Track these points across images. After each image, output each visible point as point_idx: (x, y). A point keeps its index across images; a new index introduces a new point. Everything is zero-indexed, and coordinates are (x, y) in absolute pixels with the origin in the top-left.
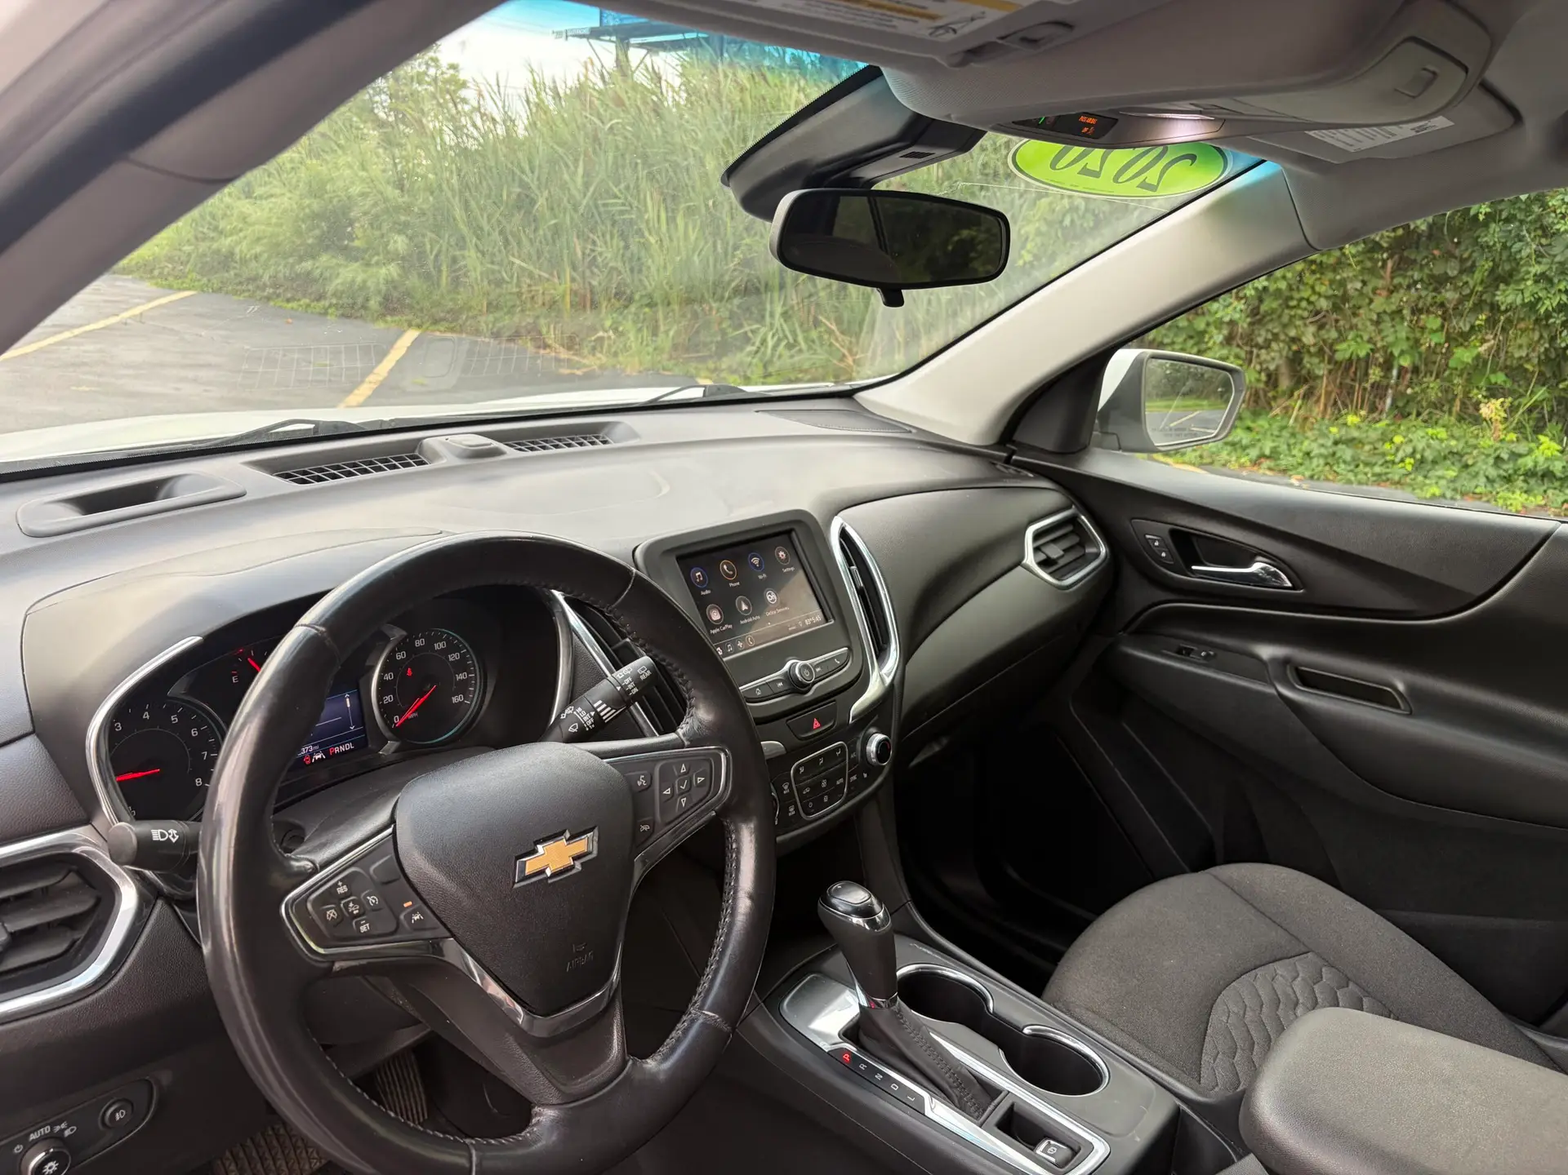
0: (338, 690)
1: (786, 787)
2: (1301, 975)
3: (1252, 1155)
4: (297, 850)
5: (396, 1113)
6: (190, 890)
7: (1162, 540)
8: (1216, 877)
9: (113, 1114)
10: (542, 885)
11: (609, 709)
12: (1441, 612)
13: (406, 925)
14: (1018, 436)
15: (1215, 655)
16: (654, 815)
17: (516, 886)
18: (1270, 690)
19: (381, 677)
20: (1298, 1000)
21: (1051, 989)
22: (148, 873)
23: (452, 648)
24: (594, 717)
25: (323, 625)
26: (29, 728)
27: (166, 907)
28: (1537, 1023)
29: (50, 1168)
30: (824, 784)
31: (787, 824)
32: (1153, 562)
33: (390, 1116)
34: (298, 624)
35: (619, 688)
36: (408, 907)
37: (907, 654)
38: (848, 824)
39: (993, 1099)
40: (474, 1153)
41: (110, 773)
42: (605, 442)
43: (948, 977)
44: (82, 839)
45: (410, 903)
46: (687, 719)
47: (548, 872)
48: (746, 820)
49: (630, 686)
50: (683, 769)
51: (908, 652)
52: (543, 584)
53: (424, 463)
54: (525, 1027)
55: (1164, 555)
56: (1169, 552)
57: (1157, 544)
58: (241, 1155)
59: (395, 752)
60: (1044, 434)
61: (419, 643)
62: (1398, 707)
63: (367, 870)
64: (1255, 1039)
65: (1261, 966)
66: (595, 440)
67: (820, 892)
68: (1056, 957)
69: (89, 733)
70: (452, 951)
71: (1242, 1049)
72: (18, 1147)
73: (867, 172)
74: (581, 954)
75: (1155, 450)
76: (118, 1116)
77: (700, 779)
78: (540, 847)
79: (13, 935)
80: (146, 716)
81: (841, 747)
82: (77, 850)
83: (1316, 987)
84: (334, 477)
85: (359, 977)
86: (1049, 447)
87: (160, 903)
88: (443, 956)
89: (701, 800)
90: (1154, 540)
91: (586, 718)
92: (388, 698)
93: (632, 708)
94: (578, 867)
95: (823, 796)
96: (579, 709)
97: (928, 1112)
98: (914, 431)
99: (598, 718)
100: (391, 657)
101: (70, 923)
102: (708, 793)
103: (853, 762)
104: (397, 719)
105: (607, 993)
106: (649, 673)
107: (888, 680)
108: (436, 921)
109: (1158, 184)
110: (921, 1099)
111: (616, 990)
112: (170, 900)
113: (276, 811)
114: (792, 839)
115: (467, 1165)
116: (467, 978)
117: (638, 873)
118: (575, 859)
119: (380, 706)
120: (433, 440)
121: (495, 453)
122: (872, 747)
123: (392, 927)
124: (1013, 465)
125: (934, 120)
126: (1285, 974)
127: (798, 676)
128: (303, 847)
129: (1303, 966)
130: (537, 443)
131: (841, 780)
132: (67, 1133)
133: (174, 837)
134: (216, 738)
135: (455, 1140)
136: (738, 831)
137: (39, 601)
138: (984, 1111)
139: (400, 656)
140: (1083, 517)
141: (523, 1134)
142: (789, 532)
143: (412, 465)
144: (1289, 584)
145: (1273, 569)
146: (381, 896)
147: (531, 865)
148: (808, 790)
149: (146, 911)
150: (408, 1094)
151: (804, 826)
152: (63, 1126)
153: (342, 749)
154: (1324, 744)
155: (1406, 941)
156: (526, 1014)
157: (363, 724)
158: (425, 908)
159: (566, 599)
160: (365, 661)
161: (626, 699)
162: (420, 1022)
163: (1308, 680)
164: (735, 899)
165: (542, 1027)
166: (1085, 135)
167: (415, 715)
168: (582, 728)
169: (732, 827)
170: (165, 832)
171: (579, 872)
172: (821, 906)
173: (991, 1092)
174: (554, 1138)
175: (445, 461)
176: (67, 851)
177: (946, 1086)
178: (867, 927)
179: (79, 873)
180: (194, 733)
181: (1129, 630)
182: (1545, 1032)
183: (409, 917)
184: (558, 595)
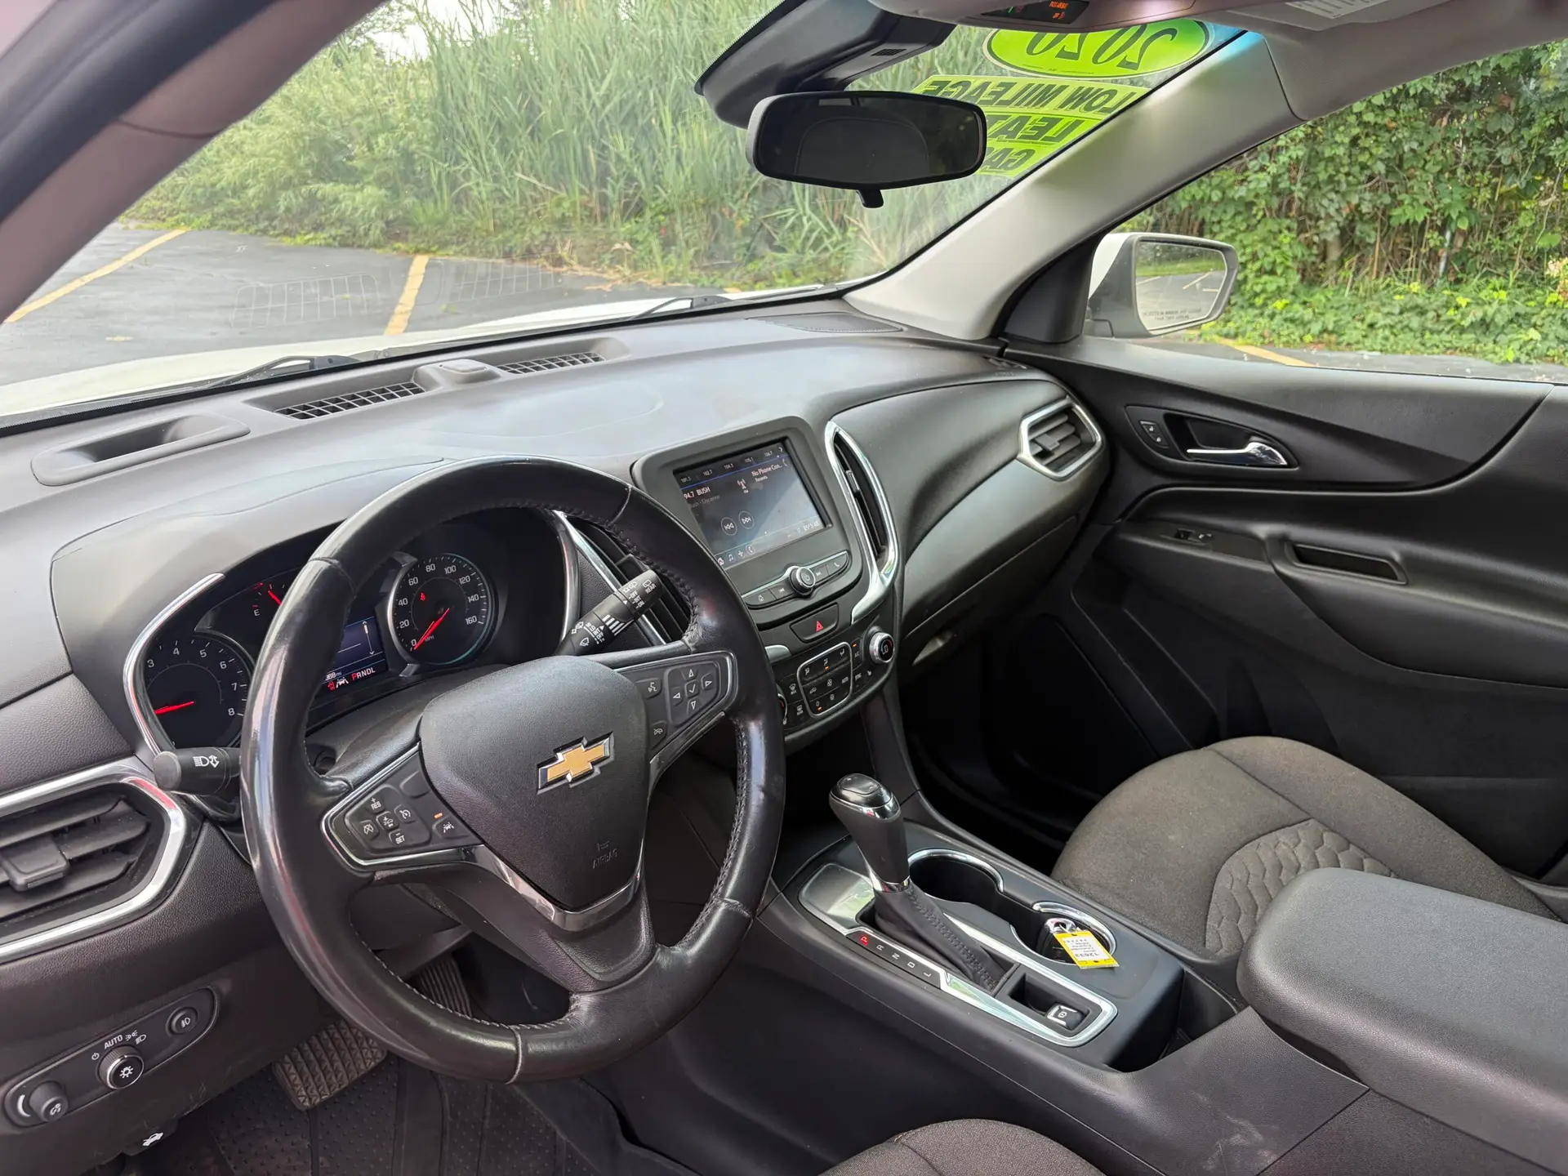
0: (357, 616)
1: (793, 688)
2: (1303, 841)
3: (1250, 1008)
4: (330, 772)
5: (444, 1005)
6: (233, 811)
7: (1157, 426)
8: (1219, 753)
9: (179, 1022)
10: (564, 790)
11: (617, 622)
12: (1434, 481)
13: (440, 836)
14: (1010, 329)
15: (1212, 537)
16: (666, 719)
17: (540, 792)
18: (1267, 568)
19: (396, 604)
20: (1300, 865)
21: (1061, 868)
22: (193, 797)
23: (461, 572)
24: (603, 631)
25: (336, 557)
26: (68, 669)
27: (212, 829)
28: (1538, 875)
29: (126, 1072)
30: (830, 683)
31: (796, 722)
32: (1149, 448)
33: (439, 1008)
34: (311, 558)
35: (625, 602)
36: (439, 818)
37: (907, 553)
38: (855, 720)
39: (1006, 971)
40: (519, 1036)
41: (147, 705)
42: (596, 359)
43: (957, 860)
44: (126, 769)
45: (441, 814)
46: (691, 626)
47: (569, 778)
48: (754, 717)
49: (636, 600)
50: (691, 674)
51: (908, 551)
52: (543, 504)
53: (421, 391)
54: (557, 922)
55: (1159, 440)
56: (1164, 437)
57: (1152, 429)
58: (300, 1058)
59: (415, 673)
60: (1034, 325)
61: (430, 568)
62: (1395, 578)
63: (397, 785)
64: (1258, 903)
65: (1264, 835)
66: (587, 357)
67: (830, 783)
68: (1065, 837)
69: (125, 670)
70: (485, 857)
71: (1245, 913)
72: (95, 1054)
73: (840, 72)
74: (607, 851)
75: (1147, 335)
76: (184, 1023)
77: (708, 683)
78: (559, 755)
79: (71, 861)
80: (176, 651)
81: (845, 647)
82: (125, 781)
83: (1318, 853)
84: (334, 410)
85: (398, 886)
86: (1042, 337)
87: (206, 825)
88: (475, 861)
89: (710, 702)
90: (1149, 426)
91: (596, 633)
92: (404, 623)
93: (639, 620)
94: (597, 771)
95: (828, 696)
96: (589, 625)
97: (944, 986)
98: (905, 329)
99: (607, 632)
100: (404, 583)
101: (123, 848)
102: (717, 694)
103: (857, 661)
104: (414, 643)
105: (632, 888)
106: (654, 586)
107: (888, 581)
108: (466, 829)
109: (1139, 61)
110: (936, 975)
111: (640, 885)
112: (216, 823)
113: (308, 735)
114: (802, 737)
115: (514, 1049)
116: (500, 882)
117: (654, 773)
118: (593, 764)
119: (398, 631)
120: (429, 367)
121: (490, 376)
122: (875, 645)
123: (425, 838)
124: (1006, 358)
125: (902, 16)
126: (1286, 841)
127: (800, 581)
128: (336, 768)
129: (1306, 832)
130: (529, 364)
131: (846, 679)
132: (138, 1041)
133: (214, 762)
134: (245, 671)
135: (501, 1027)
136: (746, 730)
137: (62, 548)
138: (997, 982)
139: (413, 582)
140: (1078, 407)
141: (563, 1019)
142: (783, 440)
143: (409, 394)
144: (1284, 462)
145: (1268, 448)
146: (413, 809)
147: (553, 772)
148: (814, 690)
149: (194, 835)
150: (452, 995)
151: (814, 724)
152: (134, 1034)
153: (364, 673)
154: (1321, 618)
155: (1405, 803)
156: (558, 911)
157: (383, 650)
158: (455, 818)
159: (569, 519)
160: (379, 589)
161: (633, 612)
162: (460, 924)
163: (1306, 556)
164: (748, 793)
165: (573, 921)
166: (1056, 20)
167: (432, 637)
168: (592, 640)
169: (741, 726)
170: (206, 758)
171: (598, 776)
172: (832, 798)
173: (1003, 964)
174: (592, 1021)
175: (441, 388)
176: (114, 781)
177: (960, 962)
178: (878, 816)
179: (126, 801)
180: (223, 665)
181: (1128, 517)
182: (1544, 883)
183: (440, 826)
184: (561, 514)
